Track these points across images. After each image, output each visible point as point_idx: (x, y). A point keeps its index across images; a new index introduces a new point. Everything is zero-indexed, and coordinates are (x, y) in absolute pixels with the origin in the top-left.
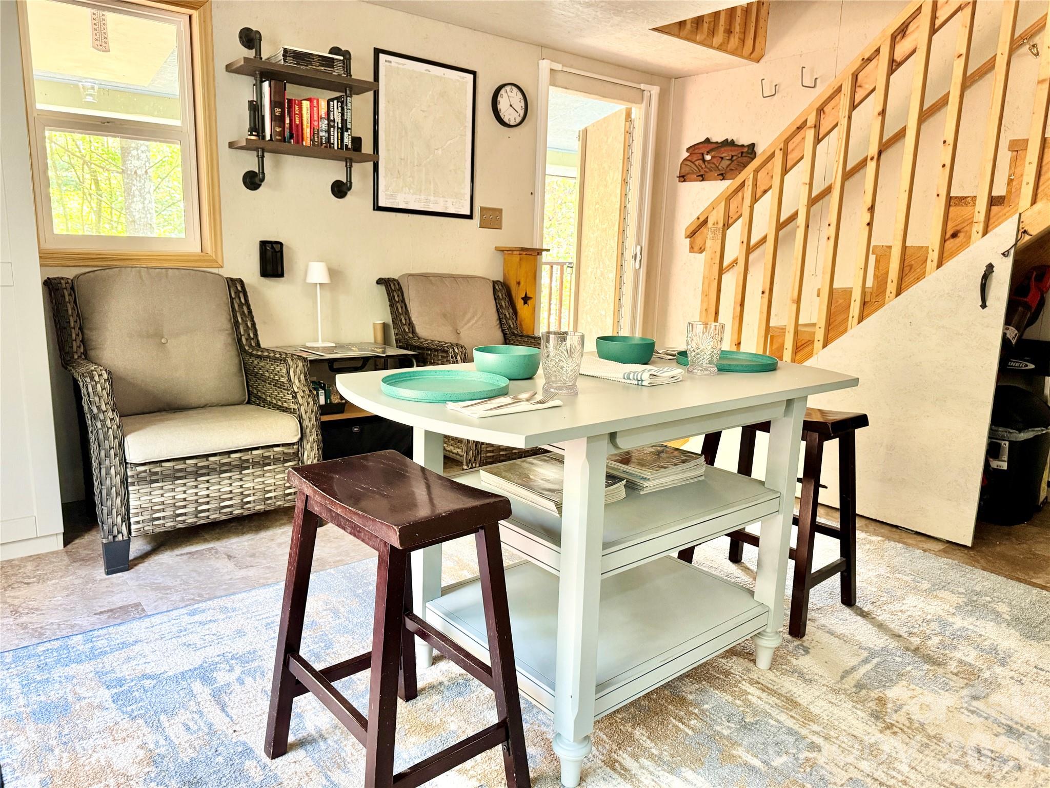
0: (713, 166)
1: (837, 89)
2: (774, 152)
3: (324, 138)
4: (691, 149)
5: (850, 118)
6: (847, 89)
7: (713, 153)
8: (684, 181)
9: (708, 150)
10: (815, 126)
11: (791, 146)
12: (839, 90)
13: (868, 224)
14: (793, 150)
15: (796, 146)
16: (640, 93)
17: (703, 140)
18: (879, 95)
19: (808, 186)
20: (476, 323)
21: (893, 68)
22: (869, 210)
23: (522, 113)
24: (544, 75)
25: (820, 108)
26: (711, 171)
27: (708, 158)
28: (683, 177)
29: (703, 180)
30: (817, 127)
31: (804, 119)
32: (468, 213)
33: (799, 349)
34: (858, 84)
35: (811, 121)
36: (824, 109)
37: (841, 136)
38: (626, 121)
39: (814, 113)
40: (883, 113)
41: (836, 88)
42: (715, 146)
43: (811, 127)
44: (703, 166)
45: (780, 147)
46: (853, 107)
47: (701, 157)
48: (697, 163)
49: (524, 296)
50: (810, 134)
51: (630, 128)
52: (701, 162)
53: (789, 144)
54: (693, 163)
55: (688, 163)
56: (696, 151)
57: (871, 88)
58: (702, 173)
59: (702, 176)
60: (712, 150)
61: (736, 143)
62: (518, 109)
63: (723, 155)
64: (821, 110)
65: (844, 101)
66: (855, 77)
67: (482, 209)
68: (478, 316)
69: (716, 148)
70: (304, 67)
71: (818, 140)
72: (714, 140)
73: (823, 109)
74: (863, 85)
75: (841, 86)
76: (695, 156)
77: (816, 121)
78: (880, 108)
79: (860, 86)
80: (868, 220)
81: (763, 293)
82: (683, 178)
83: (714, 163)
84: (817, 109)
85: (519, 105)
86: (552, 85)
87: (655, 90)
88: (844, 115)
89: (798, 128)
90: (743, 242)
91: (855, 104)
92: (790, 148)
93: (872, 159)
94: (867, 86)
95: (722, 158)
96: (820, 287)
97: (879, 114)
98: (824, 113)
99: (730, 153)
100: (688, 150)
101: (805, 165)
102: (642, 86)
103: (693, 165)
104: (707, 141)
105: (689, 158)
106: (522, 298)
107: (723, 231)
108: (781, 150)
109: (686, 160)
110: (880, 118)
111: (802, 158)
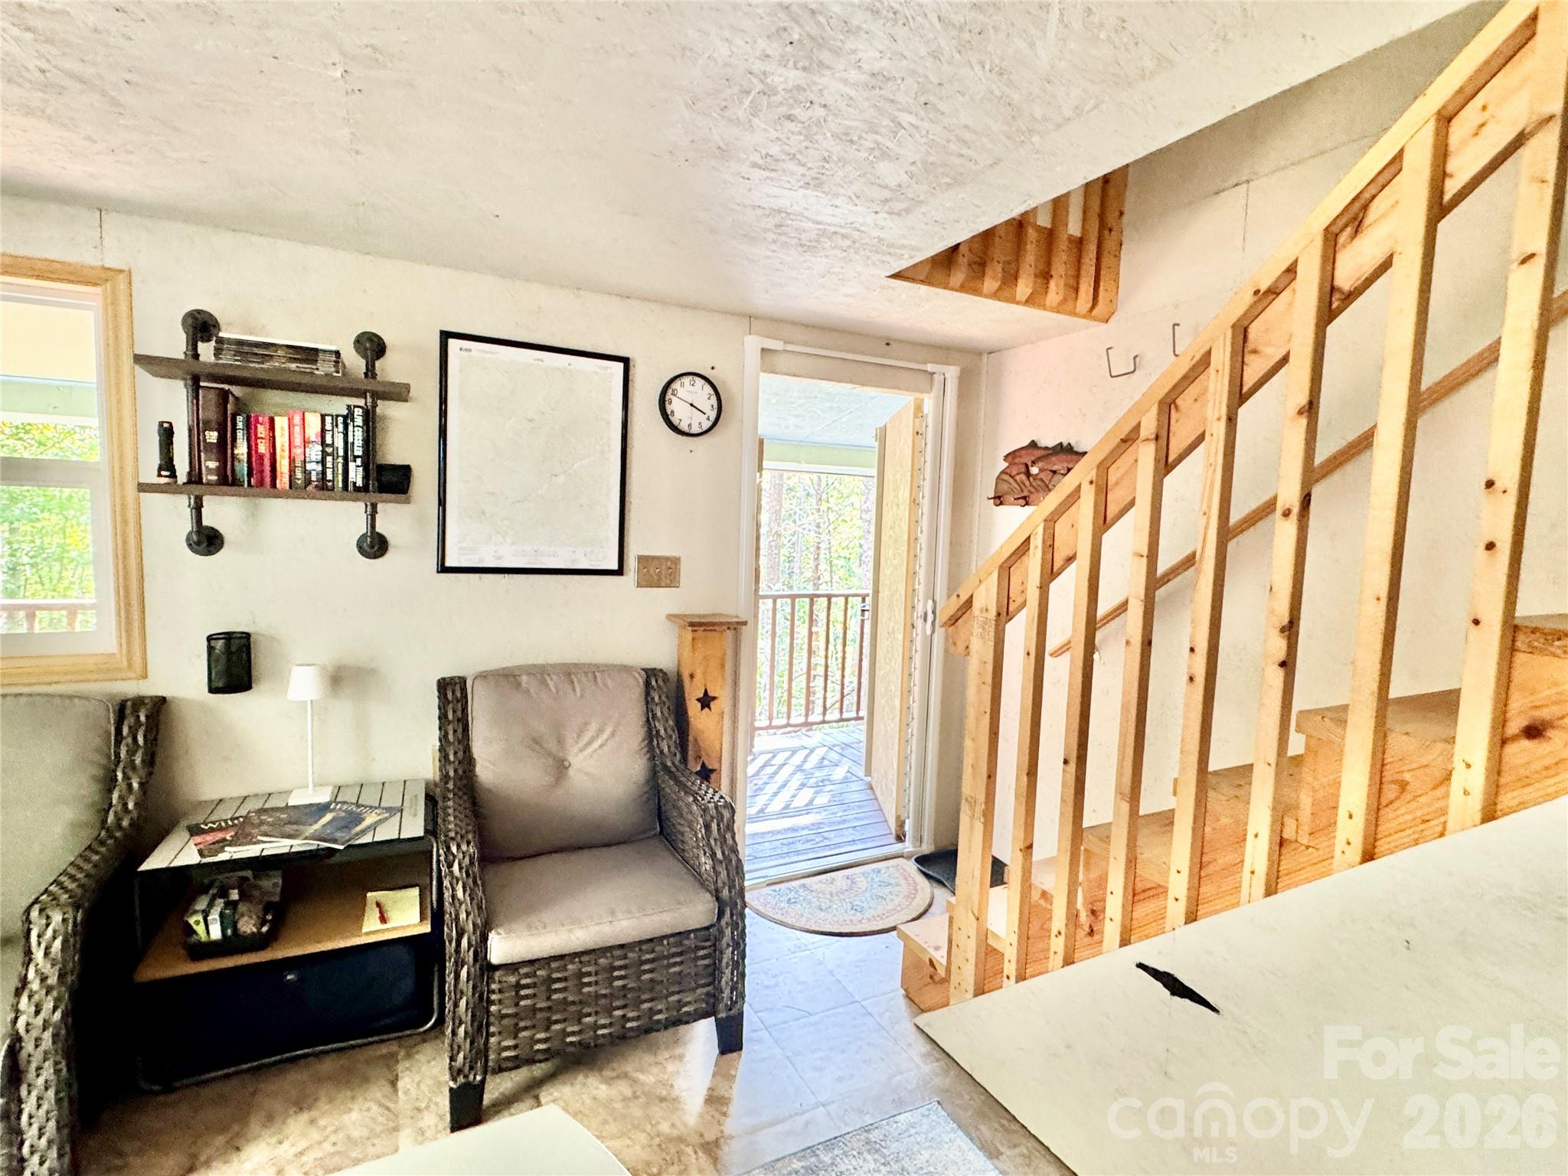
0: (1039, 483)
1: (1201, 359)
2: (1079, 486)
3: (314, 474)
4: (1011, 457)
5: (1231, 420)
6: (1222, 358)
7: (1040, 464)
8: (1001, 503)
9: (1033, 458)
10: (1157, 438)
11: (1113, 475)
12: (1204, 362)
13: (1283, 664)
14: (1117, 484)
15: (1123, 476)
16: (929, 377)
17: (1026, 443)
18: (1299, 372)
19: (1145, 560)
20: (601, 746)
21: (1334, 306)
22: (1282, 630)
23: (713, 415)
24: (753, 358)
25: (1168, 400)
26: (1037, 491)
27: (1034, 470)
28: (999, 497)
29: (1027, 504)
30: (1162, 438)
31: (1134, 424)
32: (615, 567)
33: (1141, 897)
34: (1250, 345)
35: (1149, 427)
36: (1179, 401)
37: (1212, 460)
38: (916, 416)
39: (1154, 411)
40: (1311, 409)
41: (1198, 357)
42: (1043, 453)
43: (1147, 440)
44: (1027, 483)
45: (1089, 478)
46: (1240, 396)
47: (1023, 470)
48: (1018, 478)
49: (701, 695)
50: (1146, 455)
51: (921, 426)
52: (1023, 477)
53: (1110, 470)
54: (1012, 477)
55: (1006, 477)
56: (1016, 461)
57: (1278, 357)
58: (1026, 493)
59: (1024, 498)
60: (1040, 459)
61: (1075, 449)
62: (706, 408)
63: (1055, 468)
64: (1168, 405)
65: (1216, 385)
66: (1241, 332)
67: (642, 560)
68: (605, 736)
69: (1044, 456)
70: (257, 366)
71: (1165, 465)
72: (1043, 443)
73: (1174, 402)
74: (1261, 348)
75: (1209, 353)
76: (1015, 467)
77: (1159, 426)
78: (1303, 399)
79: (1255, 352)
80: (1281, 654)
81: (1066, 762)
82: (999, 499)
83: (1042, 480)
84: (1161, 403)
85: (707, 403)
86: (765, 371)
87: (952, 372)
88: (1217, 415)
89: (1124, 441)
90: (1028, 654)
91: (1245, 389)
92: (1112, 479)
93: (1287, 514)
94: (1269, 350)
95: (1054, 472)
96: (1176, 776)
97: (1300, 413)
98: (1177, 407)
99: (1065, 465)
100: (1006, 457)
101: (1139, 516)
102: (930, 367)
103: (1011, 480)
104: (1033, 445)
105: (1008, 471)
106: (698, 700)
107: (997, 626)
108: (1091, 482)
109: (1003, 472)
110: (1303, 421)
111: (1132, 504)
